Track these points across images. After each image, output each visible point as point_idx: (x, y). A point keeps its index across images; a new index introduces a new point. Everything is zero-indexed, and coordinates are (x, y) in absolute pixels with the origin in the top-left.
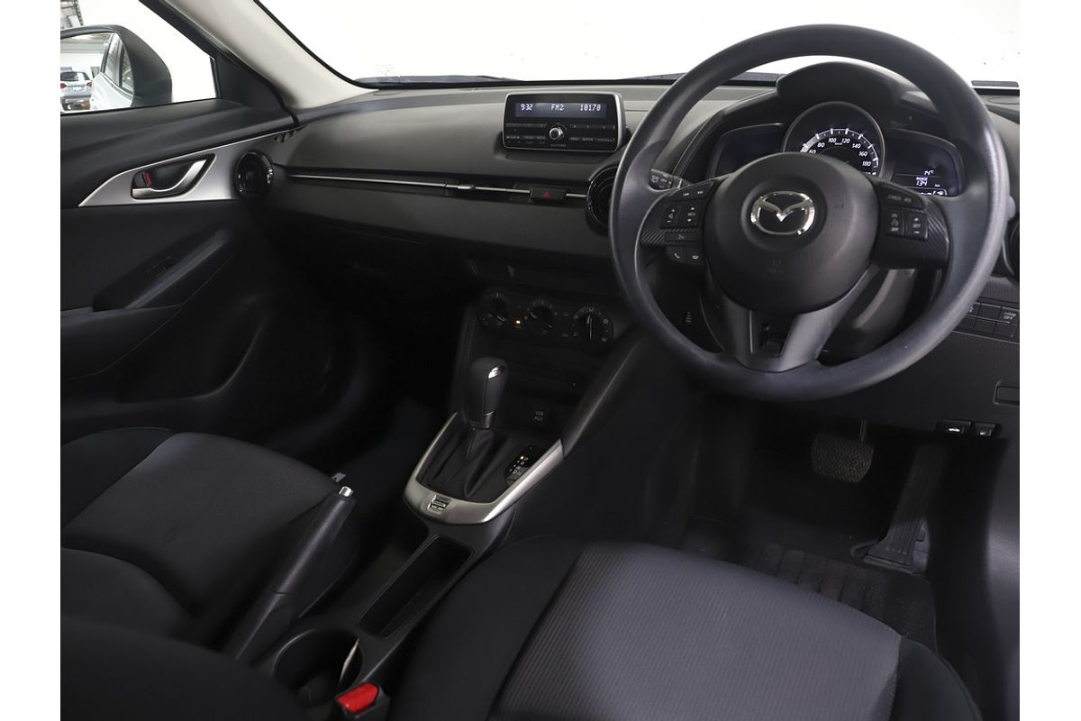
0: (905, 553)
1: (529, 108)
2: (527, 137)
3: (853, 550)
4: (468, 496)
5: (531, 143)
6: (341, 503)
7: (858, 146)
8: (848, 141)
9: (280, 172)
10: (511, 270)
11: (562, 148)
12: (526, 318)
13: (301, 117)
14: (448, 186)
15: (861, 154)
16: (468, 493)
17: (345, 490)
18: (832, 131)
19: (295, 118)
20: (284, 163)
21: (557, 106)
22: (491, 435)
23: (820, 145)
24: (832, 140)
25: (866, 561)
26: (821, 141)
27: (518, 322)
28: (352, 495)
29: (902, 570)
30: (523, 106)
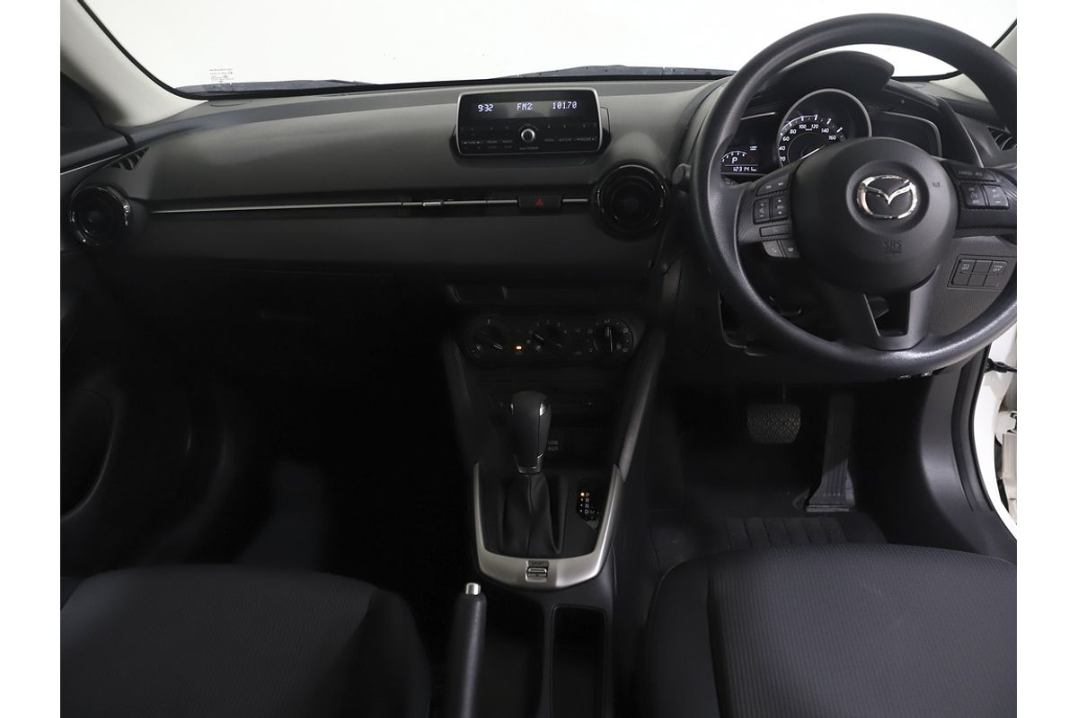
0: (839, 495)
1: (488, 109)
2: (490, 142)
3: (794, 503)
4: (559, 552)
5: (495, 147)
6: (478, 606)
7: (826, 131)
8: (816, 126)
9: (138, 207)
10: (505, 290)
11: (535, 151)
12: (529, 342)
13: (136, 137)
14: (404, 204)
15: (831, 138)
16: (558, 549)
17: (471, 588)
18: (802, 118)
19: (129, 139)
20: (143, 195)
21: (524, 105)
22: (544, 479)
23: (792, 132)
24: (802, 126)
25: (809, 510)
26: (793, 128)
27: (519, 348)
28: (482, 590)
29: (841, 510)
30: (481, 107)
